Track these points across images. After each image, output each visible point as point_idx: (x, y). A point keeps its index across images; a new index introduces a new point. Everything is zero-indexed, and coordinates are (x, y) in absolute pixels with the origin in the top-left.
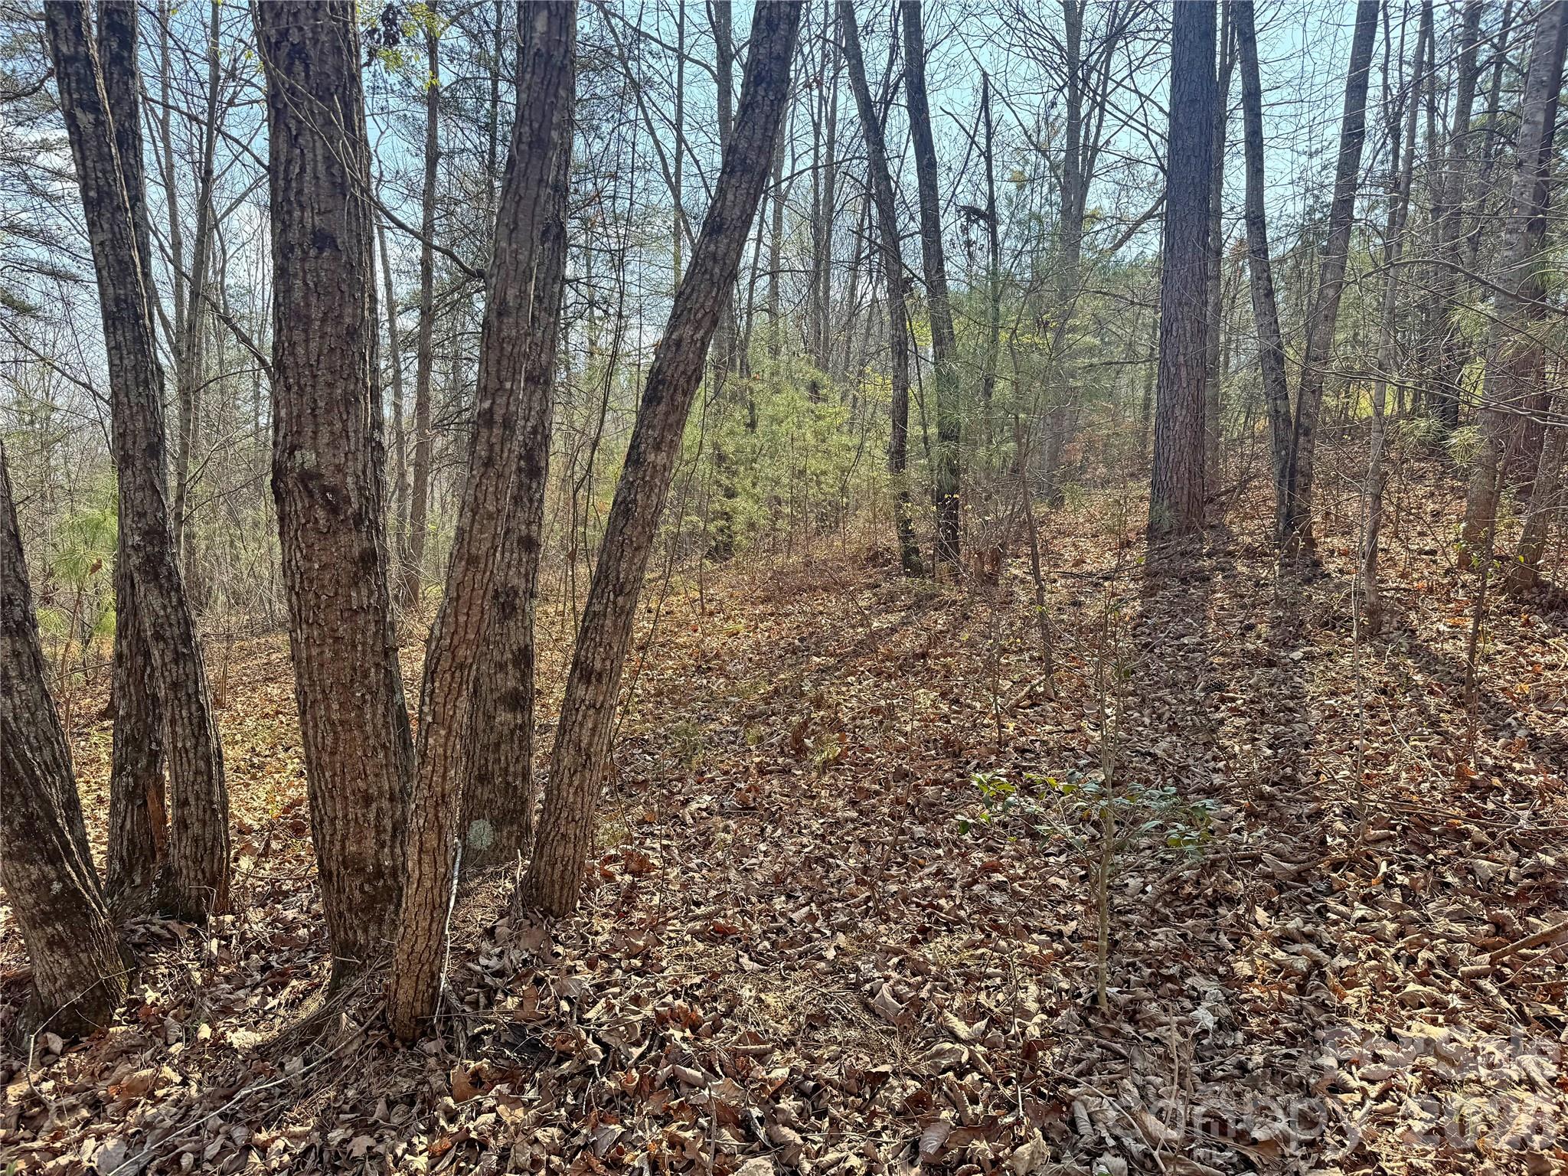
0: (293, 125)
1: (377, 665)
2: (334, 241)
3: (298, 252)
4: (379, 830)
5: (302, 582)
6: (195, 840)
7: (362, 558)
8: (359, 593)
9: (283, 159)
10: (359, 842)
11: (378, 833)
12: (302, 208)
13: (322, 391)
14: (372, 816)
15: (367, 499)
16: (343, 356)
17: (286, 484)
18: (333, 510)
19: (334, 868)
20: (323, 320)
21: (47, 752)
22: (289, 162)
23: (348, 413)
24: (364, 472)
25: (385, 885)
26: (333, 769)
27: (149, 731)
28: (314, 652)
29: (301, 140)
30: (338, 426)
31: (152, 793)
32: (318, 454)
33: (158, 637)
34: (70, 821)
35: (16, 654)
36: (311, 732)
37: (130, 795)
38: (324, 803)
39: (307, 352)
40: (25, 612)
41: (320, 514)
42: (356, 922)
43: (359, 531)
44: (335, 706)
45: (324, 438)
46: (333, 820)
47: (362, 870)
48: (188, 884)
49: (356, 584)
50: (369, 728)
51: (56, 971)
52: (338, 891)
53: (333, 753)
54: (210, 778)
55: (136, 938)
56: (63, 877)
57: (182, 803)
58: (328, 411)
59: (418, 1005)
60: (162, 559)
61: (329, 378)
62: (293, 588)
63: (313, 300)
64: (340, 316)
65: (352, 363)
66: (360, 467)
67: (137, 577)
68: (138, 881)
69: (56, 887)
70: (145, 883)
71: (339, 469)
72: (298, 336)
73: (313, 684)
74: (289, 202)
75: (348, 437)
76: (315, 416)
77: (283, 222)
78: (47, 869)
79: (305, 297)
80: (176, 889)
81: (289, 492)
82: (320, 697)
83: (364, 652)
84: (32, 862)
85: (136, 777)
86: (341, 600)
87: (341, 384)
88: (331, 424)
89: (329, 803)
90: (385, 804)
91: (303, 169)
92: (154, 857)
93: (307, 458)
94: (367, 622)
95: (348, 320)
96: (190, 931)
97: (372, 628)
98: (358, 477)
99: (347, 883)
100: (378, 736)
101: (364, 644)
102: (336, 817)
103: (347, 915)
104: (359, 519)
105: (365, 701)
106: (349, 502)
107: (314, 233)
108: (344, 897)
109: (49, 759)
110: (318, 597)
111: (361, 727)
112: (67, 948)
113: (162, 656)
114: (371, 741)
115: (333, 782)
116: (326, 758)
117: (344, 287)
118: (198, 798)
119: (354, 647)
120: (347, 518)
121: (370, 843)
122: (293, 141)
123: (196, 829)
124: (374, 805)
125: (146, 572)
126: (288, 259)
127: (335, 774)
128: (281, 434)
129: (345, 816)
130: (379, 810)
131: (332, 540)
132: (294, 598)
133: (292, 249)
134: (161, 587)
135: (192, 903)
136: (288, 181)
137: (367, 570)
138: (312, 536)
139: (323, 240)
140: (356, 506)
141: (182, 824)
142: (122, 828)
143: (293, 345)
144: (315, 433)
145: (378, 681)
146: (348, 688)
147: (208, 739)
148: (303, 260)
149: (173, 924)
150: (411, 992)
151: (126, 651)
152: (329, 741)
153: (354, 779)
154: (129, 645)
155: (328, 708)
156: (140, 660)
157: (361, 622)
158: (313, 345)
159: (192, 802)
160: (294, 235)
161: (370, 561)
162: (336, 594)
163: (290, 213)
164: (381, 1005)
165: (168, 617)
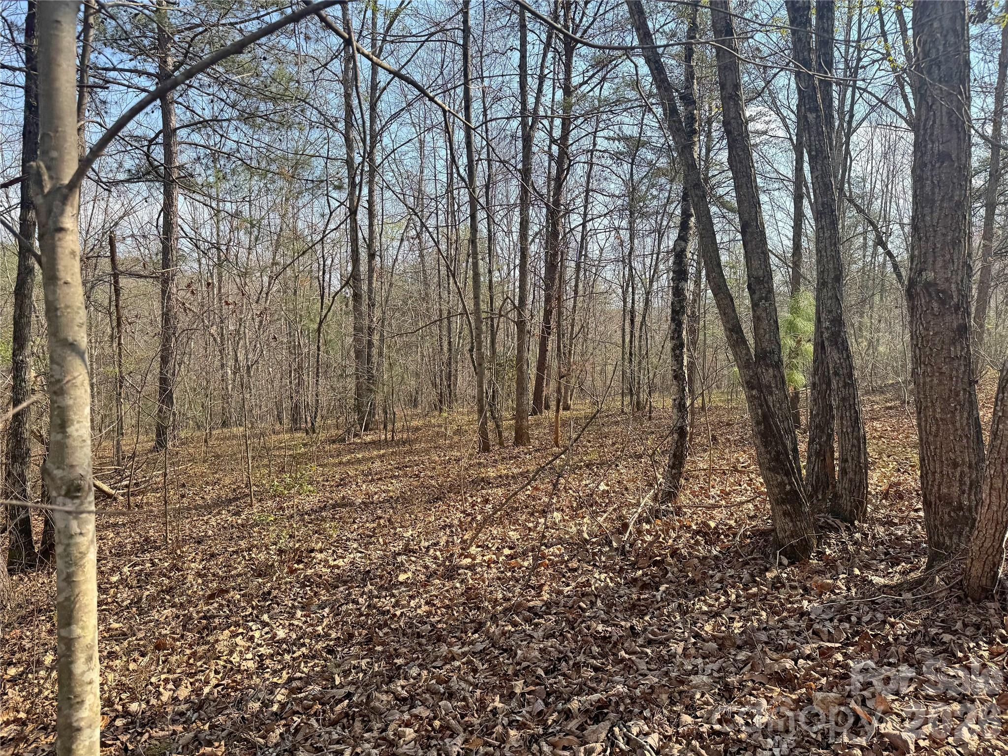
0: (930, 101)
1: (964, 390)
2: (951, 156)
3: (929, 166)
4: (962, 483)
5: (922, 342)
6: (851, 481)
7: (958, 329)
8: (955, 348)
9: (923, 118)
10: (949, 488)
11: (961, 485)
12: (933, 143)
13: (939, 238)
14: (958, 475)
15: (963, 296)
16: (952, 219)
17: (916, 290)
18: (942, 302)
19: (933, 500)
20: (942, 201)
21: (786, 423)
22: (926, 120)
23: (954, 249)
24: (962, 281)
25: (963, 515)
26: (935, 444)
27: (828, 423)
28: (928, 379)
29: (934, 107)
30: (948, 256)
31: (828, 454)
32: (935, 273)
33: (836, 374)
34: (794, 458)
35: (775, 376)
36: (923, 424)
37: (818, 454)
38: (929, 464)
39: (932, 219)
40: (779, 357)
41: (935, 305)
42: (945, 532)
43: (957, 314)
44: (939, 410)
45: (939, 264)
46: (934, 473)
47: (951, 504)
48: (846, 503)
49: (954, 343)
50: (958, 425)
51: (786, 527)
52: (935, 513)
53: (936, 436)
54: (860, 450)
55: (820, 523)
56: (791, 483)
57: (844, 460)
58: (942, 249)
59: (984, 579)
60: (839, 334)
61: (944, 231)
62: (917, 345)
63: (937, 190)
64: (952, 196)
65: (958, 221)
66: (959, 278)
67: (826, 343)
68: (820, 497)
69: (788, 487)
70: (824, 499)
71: (947, 280)
72: (927, 210)
73: (926, 397)
74: (926, 141)
75: (953, 262)
76: (934, 253)
77: (921, 151)
78: (785, 478)
79: (933, 190)
80: (840, 505)
81: (918, 294)
82: (929, 404)
83: (957, 381)
84: (779, 473)
85: (821, 446)
86: (945, 352)
87: (951, 234)
88: (943, 256)
89: (932, 463)
90: (966, 470)
91: (934, 122)
92: (828, 487)
93: (929, 275)
94: (960, 365)
95: (956, 198)
96: (846, 527)
97: (963, 368)
98: (958, 284)
99: (940, 510)
100: (963, 430)
101: (957, 377)
102: (935, 472)
103: (940, 528)
104: (957, 308)
105: (956, 409)
106: (952, 298)
107: (939, 154)
108: (938, 517)
109: (787, 427)
110: (931, 349)
111: (953, 423)
112: (792, 518)
113: (838, 384)
114: (959, 432)
115: (935, 452)
116: (931, 438)
117: (955, 180)
118: (853, 459)
119: (951, 378)
120: (950, 307)
121: (956, 490)
122: (930, 108)
123: (851, 475)
124: (959, 468)
125: (831, 341)
126: (923, 171)
127: (936, 448)
128: (915, 263)
129: (941, 472)
130: (962, 472)
131: (940, 319)
132: (917, 351)
133: (926, 165)
134: (838, 348)
135: (847, 513)
136: (925, 130)
137: (961, 336)
138: (930, 317)
139: (944, 157)
140: (956, 300)
141: (843, 471)
142: (813, 470)
143: (924, 216)
144: (934, 262)
145: (965, 399)
146: (947, 401)
147: (859, 429)
148: (932, 170)
149: (838, 521)
150: (980, 571)
151: (817, 381)
152: (934, 429)
153: (947, 452)
154: (819, 379)
155: (934, 411)
156: (824, 386)
157: (956, 365)
158: (936, 215)
159: (850, 461)
160: (927, 158)
161: (963, 330)
162: (942, 348)
163: (925, 146)
164: (960, 578)
165: (841, 364)
